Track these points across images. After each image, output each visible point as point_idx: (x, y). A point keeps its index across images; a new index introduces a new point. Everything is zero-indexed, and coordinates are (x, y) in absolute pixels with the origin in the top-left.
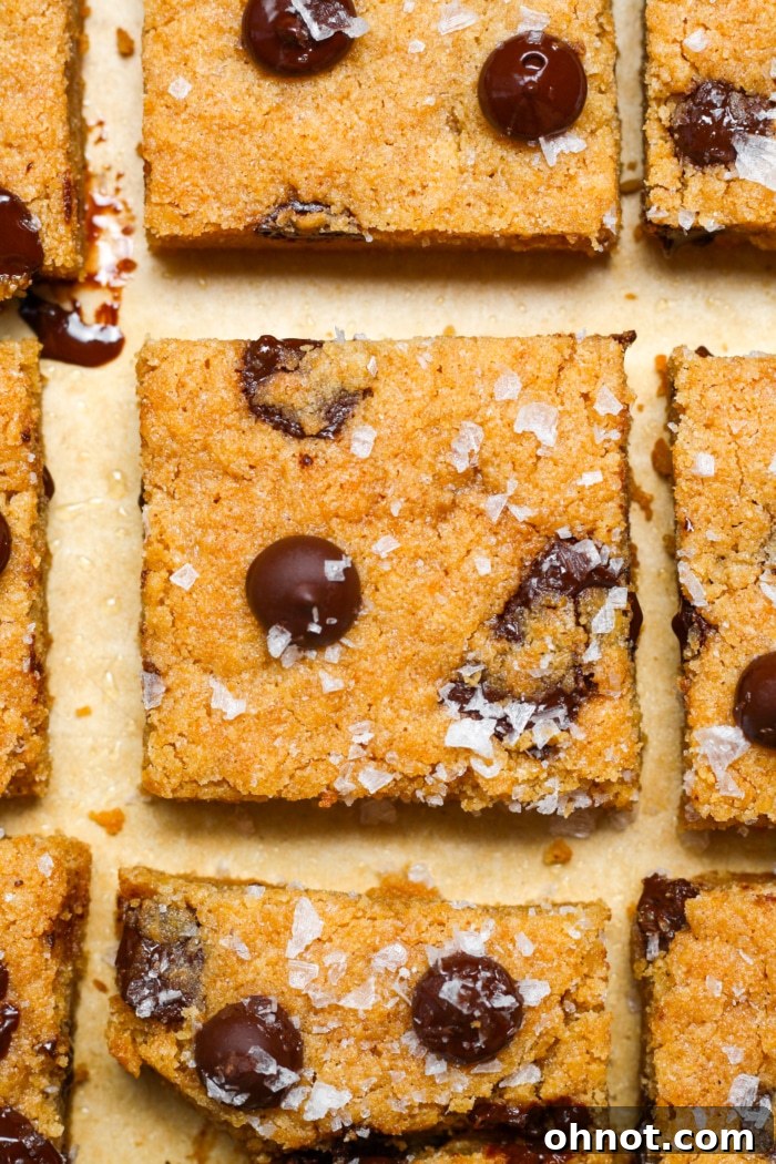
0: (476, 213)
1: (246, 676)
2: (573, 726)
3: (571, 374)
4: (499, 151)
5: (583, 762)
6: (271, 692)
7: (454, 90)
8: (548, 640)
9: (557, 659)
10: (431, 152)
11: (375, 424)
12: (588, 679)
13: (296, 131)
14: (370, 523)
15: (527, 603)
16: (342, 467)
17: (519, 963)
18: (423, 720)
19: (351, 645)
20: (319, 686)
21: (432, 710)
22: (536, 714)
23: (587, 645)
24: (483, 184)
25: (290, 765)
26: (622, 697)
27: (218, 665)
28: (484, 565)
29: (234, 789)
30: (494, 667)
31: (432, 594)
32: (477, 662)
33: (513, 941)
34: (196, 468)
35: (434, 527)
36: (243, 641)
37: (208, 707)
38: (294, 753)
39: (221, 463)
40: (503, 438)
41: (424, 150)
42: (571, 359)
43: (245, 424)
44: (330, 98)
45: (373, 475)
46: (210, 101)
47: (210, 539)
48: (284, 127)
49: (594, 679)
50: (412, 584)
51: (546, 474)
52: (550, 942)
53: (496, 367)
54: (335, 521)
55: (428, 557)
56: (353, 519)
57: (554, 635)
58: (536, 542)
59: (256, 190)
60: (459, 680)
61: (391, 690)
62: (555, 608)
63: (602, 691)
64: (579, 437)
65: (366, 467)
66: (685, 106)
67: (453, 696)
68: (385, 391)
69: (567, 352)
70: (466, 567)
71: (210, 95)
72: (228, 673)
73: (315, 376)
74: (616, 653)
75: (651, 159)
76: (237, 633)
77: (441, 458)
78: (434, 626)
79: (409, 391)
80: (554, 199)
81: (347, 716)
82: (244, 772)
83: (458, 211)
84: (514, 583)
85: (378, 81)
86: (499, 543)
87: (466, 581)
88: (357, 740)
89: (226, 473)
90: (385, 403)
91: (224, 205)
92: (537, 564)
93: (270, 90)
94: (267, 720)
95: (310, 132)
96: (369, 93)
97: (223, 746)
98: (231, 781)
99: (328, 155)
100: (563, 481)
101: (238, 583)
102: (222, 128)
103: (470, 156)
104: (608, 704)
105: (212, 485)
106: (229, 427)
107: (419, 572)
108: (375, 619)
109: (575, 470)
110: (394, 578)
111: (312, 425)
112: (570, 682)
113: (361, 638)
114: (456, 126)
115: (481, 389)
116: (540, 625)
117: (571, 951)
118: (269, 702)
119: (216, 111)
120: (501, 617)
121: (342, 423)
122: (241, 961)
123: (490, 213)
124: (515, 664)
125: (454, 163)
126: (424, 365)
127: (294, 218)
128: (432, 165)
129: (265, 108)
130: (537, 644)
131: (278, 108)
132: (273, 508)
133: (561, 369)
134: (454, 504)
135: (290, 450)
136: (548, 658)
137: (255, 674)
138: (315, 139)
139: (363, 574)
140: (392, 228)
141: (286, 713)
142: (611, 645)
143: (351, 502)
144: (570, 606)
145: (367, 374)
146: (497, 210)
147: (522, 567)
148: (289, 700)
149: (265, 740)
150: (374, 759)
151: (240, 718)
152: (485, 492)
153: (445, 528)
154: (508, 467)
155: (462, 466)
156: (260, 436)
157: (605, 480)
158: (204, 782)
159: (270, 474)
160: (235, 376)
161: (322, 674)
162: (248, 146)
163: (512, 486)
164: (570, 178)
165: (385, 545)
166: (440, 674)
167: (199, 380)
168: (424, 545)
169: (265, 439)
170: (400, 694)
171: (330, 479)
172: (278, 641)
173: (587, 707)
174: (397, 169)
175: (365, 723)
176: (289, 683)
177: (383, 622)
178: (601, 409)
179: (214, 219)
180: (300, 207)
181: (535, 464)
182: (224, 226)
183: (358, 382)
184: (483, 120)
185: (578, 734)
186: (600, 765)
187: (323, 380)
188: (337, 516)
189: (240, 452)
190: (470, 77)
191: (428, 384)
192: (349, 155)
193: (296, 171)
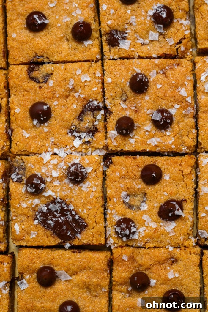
0: (72, 57)
1: (30, 129)
2: (94, 138)
3: (91, 69)
4: (76, 44)
5: (95, 144)
6: (35, 132)
7: (67, 33)
8: (88, 120)
9: (90, 124)
10: (63, 45)
11: (53, 80)
12: (96, 128)
13: (36, 43)
14: (53, 99)
15: (84, 114)
16: (47, 88)
17: (86, 165)
18: (64, 137)
19: (50, 122)
20: (44, 131)
21: (66, 135)
22: (86, 135)
23: (95, 121)
24: (73, 51)
25: (39, 146)
26: (103, 132)
27: (24, 128)
28: (75, 106)
29: (28, 151)
30: (78, 126)
31: (65, 112)
32: (74, 125)
33: (85, 160)
34: (20, 90)
35: (65, 100)
36: (29, 123)
37: (23, 136)
38: (39, 144)
39: (24, 88)
40: (78, 82)
41: (61, 45)
42: (91, 66)
43: (29, 81)
44: (43, 36)
45: (53, 89)
46: (20, 38)
47: (22, 103)
48: (34, 42)
49: (97, 128)
50: (61, 111)
51: (86, 89)
52: (92, 160)
53: (76, 68)
54: (46, 99)
55: (64, 105)
56: (50, 98)
57: (89, 120)
58: (85, 102)
59: (29, 54)
60: (71, 129)
61: (58, 131)
62: (89, 114)
63: (99, 130)
64: (93, 81)
65: (52, 88)
66: (109, 35)
67: (70, 132)
68: (55, 73)
69: (90, 65)
70: (72, 107)
71: (20, 36)
72: (26, 129)
73: (42, 71)
74: (102, 123)
75: (103, 47)
76: (28, 121)
77: (66, 86)
78: (66, 118)
79: (59, 73)
80: (87, 53)
81: (49, 136)
82: (30, 148)
83: (68, 56)
84: (81, 110)
85: (52, 32)
86: (78, 102)
87: (72, 110)
88: (51, 141)
89: (25, 91)
90: (55, 76)
91: (23, 58)
92: (85, 106)
93: (31, 35)
94: (34, 138)
95: (39, 43)
96: (50, 35)
97: (26, 143)
98: (27, 150)
99: (43, 47)
100: (90, 90)
101: (28, 111)
102: (22, 43)
103: (70, 46)
104: (100, 133)
105: (23, 93)
106: (25, 81)
107: (63, 108)
108: (54, 118)
109: (92, 88)
110: (58, 109)
111: (41, 81)
112: (92, 128)
113: (52, 121)
114: (68, 40)
115: (73, 72)
116: (86, 118)
117: (96, 162)
118: (34, 134)
119: (21, 39)
120: (79, 117)
121: (47, 80)
122: (32, 168)
123: (75, 57)
124: (81, 125)
125: (67, 47)
126: (62, 68)
127: (37, 59)
128: (63, 48)
129: (31, 38)
130: (86, 121)
131: (33, 38)
132: (34, 97)
133: (89, 68)
134: (69, 95)
135: (37, 86)
136: (88, 124)
137: (32, 129)
138: (40, 44)
139: (52, 109)
140: (56, 60)
141: (38, 136)
142: (100, 121)
143: (49, 95)
144: (92, 114)
145: (52, 70)
146: (76, 56)
147: (83, 107)
148: (38, 134)
149: (34, 142)
150: (55, 145)
151: (28, 138)
152: (75, 92)
153: (67, 100)
154: (79, 87)
155: (71, 87)
156: (31, 83)
157: (98, 89)
158: (23, 150)
159: (34, 90)
160: (26, 72)
161: (44, 128)
162: (28, 46)
163: (80, 91)
164: (90, 49)
165: (56, 103)
166: (67, 128)
167: (20, 72)
168: (63, 103)
169: (32, 84)
170: (59, 132)
171: (45, 91)
172: (35, 122)
173: (96, 134)
174: (56, 49)
175: (53, 138)
176: (38, 131)
177: (56, 118)
178: (97, 76)
179: (22, 60)
180: (38, 57)
181: (84, 87)
182: (24, 62)
183: (50, 72)
184: (73, 39)
185: (94, 139)
186: (99, 145)
187: (43, 72)
188: (46, 98)
189: (28, 86)
190: (70, 30)
191: (63, 72)
192: (47, 47)
193: (37, 50)
